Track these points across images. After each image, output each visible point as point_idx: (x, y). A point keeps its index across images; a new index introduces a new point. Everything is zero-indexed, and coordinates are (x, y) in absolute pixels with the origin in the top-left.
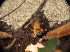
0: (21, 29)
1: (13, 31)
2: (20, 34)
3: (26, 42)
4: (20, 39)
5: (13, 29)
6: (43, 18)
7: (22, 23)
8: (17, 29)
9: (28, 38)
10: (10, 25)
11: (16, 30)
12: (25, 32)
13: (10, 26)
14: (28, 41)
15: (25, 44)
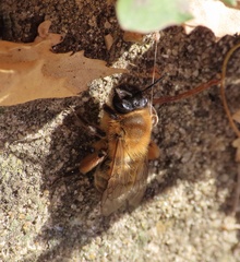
0: (185, 170)
1: (225, 178)
2: (200, 143)
3: (188, 88)
4: (207, 114)
5: (220, 186)
6: (62, 199)
7: (166, 204)
8: (204, 179)
9: (172, 109)
10: (227, 214)
11: (208, 172)
12: (173, 144)
13: (226, 209)
14: (177, 87)
15: (196, 73)
